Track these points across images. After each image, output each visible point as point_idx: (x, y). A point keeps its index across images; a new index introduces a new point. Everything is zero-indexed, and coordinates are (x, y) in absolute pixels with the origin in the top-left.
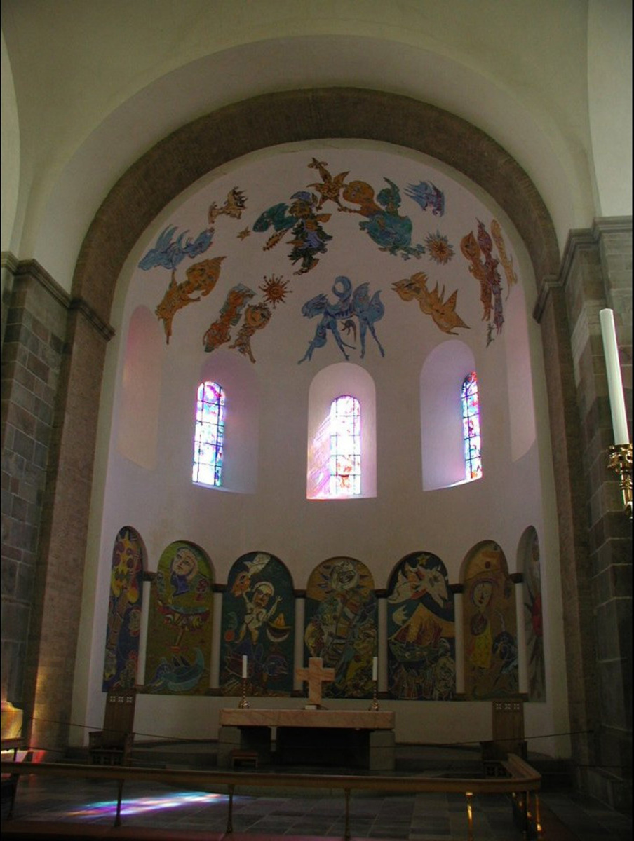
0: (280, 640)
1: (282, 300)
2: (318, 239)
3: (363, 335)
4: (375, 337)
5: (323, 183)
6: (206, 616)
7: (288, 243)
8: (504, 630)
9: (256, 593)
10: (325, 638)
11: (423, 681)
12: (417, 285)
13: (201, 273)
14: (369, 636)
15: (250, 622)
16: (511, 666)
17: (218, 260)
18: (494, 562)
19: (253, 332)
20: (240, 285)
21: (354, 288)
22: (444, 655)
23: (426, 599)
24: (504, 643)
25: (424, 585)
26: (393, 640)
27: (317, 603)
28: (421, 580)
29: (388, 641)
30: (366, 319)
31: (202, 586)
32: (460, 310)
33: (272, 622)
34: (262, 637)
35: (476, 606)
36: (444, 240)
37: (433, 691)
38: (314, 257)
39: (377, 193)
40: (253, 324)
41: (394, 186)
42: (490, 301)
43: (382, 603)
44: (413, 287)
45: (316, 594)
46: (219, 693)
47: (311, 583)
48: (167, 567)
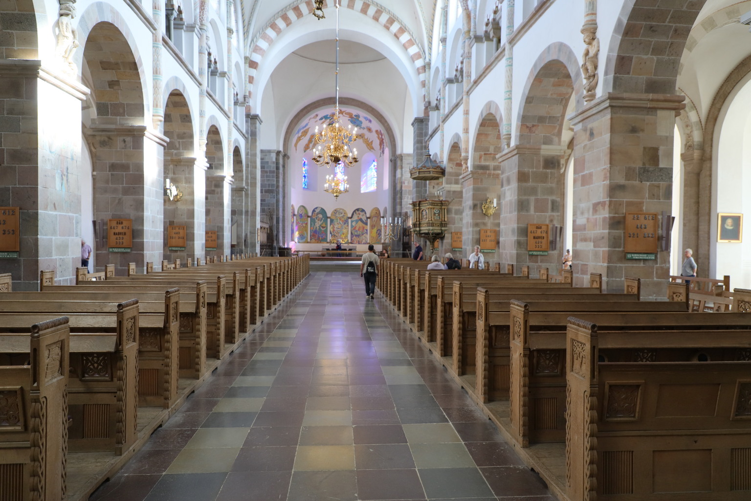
0: (324, 229)
6: (307, 224)
9: (318, 218)
10: (335, 229)
11: (360, 240)
12: (362, 136)
13: (305, 133)
14: (346, 228)
15: (317, 225)
16: (380, 237)
18: (378, 212)
20: (313, 134)
22: (365, 233)
23: (361, 220)
24: (379, 232)
25: (361, 216)
27: (333, 220)
29: (351, 230)
31: (305, 216)
32: (374, 145)
33: (322, 225)
34: (319, 229)
36: (371, 128)
37: (362, 242)
39: (354, 115)
41: (359, 115)
42: (381, 147)
43: (350, 220)
45: (333, 218)
46: (310, 243)
47: (332, 215)
48: (298, 212)
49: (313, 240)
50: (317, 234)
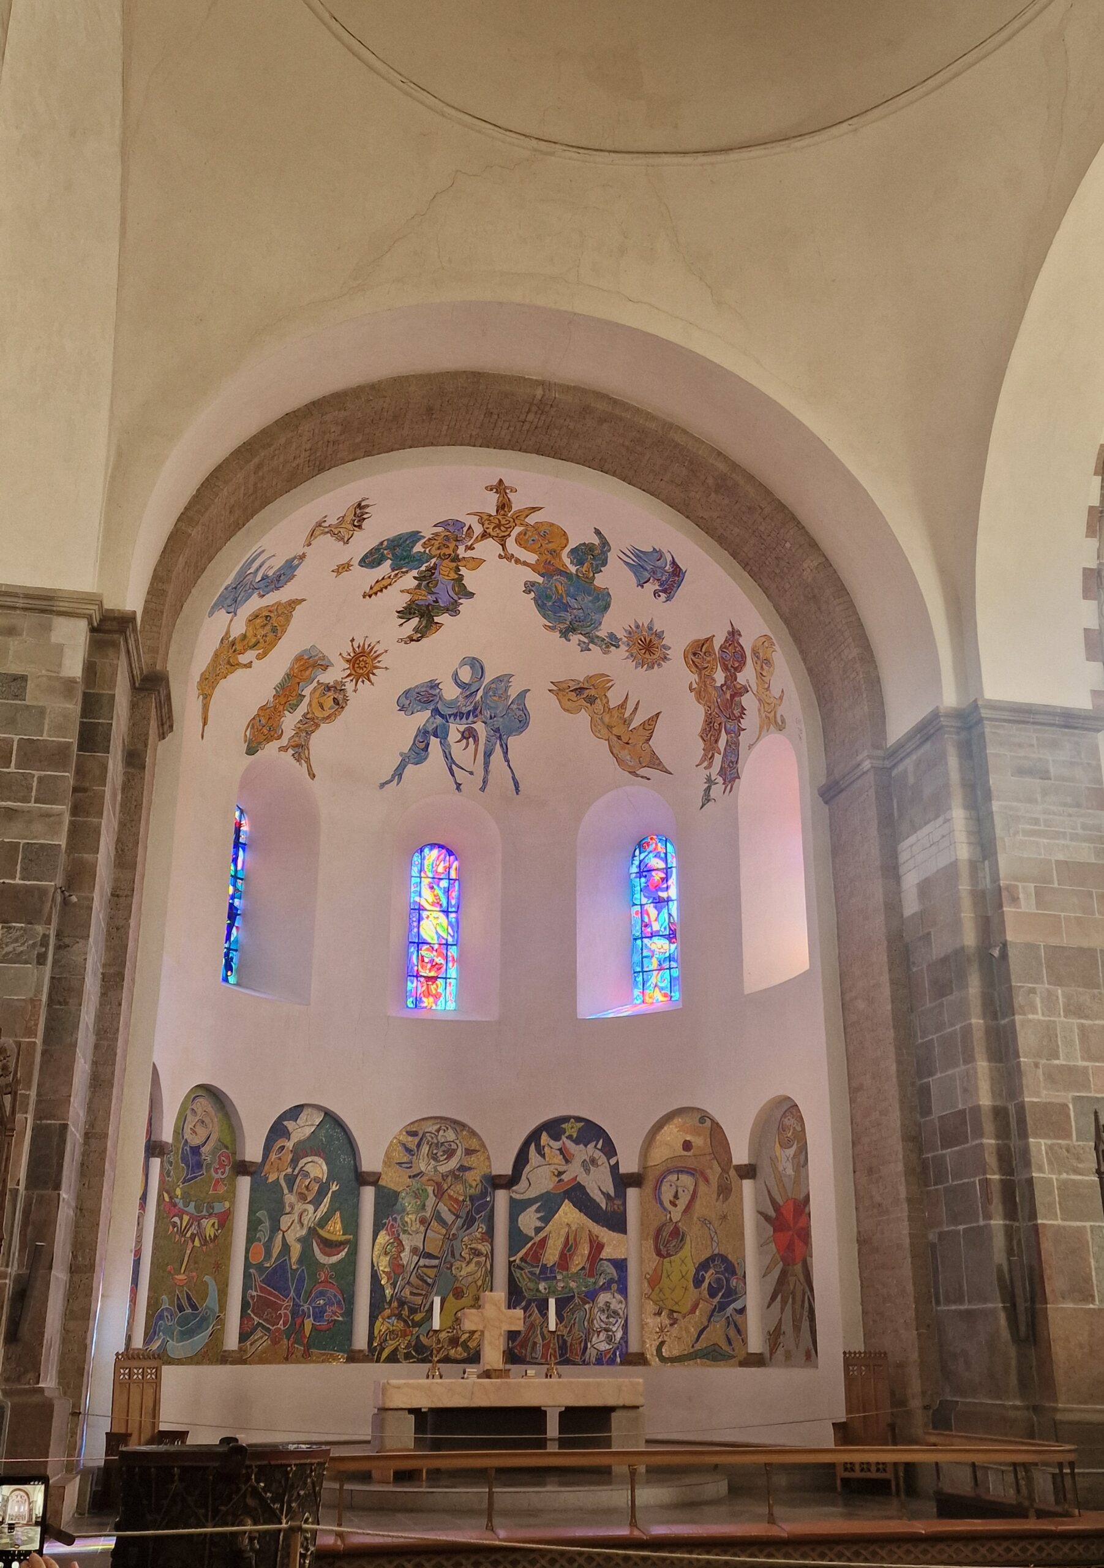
0: (334, 1259)
1: (369, 680)
2: (451, 593)
3: (488, 755)
4: (508, 761)
5: (494, 513)
6: (225, 1220)
7: (402, 591)
8: (716, 1252)
9: (299, 1178)
10: (405, 1256)
11: (570, 1332)
12: (593, 692)
13: (265, 622)
14: (477, 1253)
15: (289, 1228)
16: (730, 1310)
17: (294, 603)
19: (317, 726)
20: (313, 646)
21: (489, 677)
22: (606, 1287)
23: (577, 1195)
24: (717, 1273)
25: (574, 1171)
26: (518, 1261)
27: (396, 1195)
28: (567, 1161)
29: (510, 1263)
30: (497, 730)
31: (220, 1164)
32: (657, 743)
33: (322, 1227)
34: (306, 1255)
35: (665, 1209)
36: (660, 636)
37: (586, 1348)
38: (436, 619)
39: (572, 545)
40: (319, 714)
41: (605, 543)
42: (716, 741)
43: (501, 1199)
44: (586, 693)
45: (393, 1180)
46: (239, 1359)
47: (388, 1161)
48: (178, 1132)
49: (261, 1341)
50: (284, 1291)
